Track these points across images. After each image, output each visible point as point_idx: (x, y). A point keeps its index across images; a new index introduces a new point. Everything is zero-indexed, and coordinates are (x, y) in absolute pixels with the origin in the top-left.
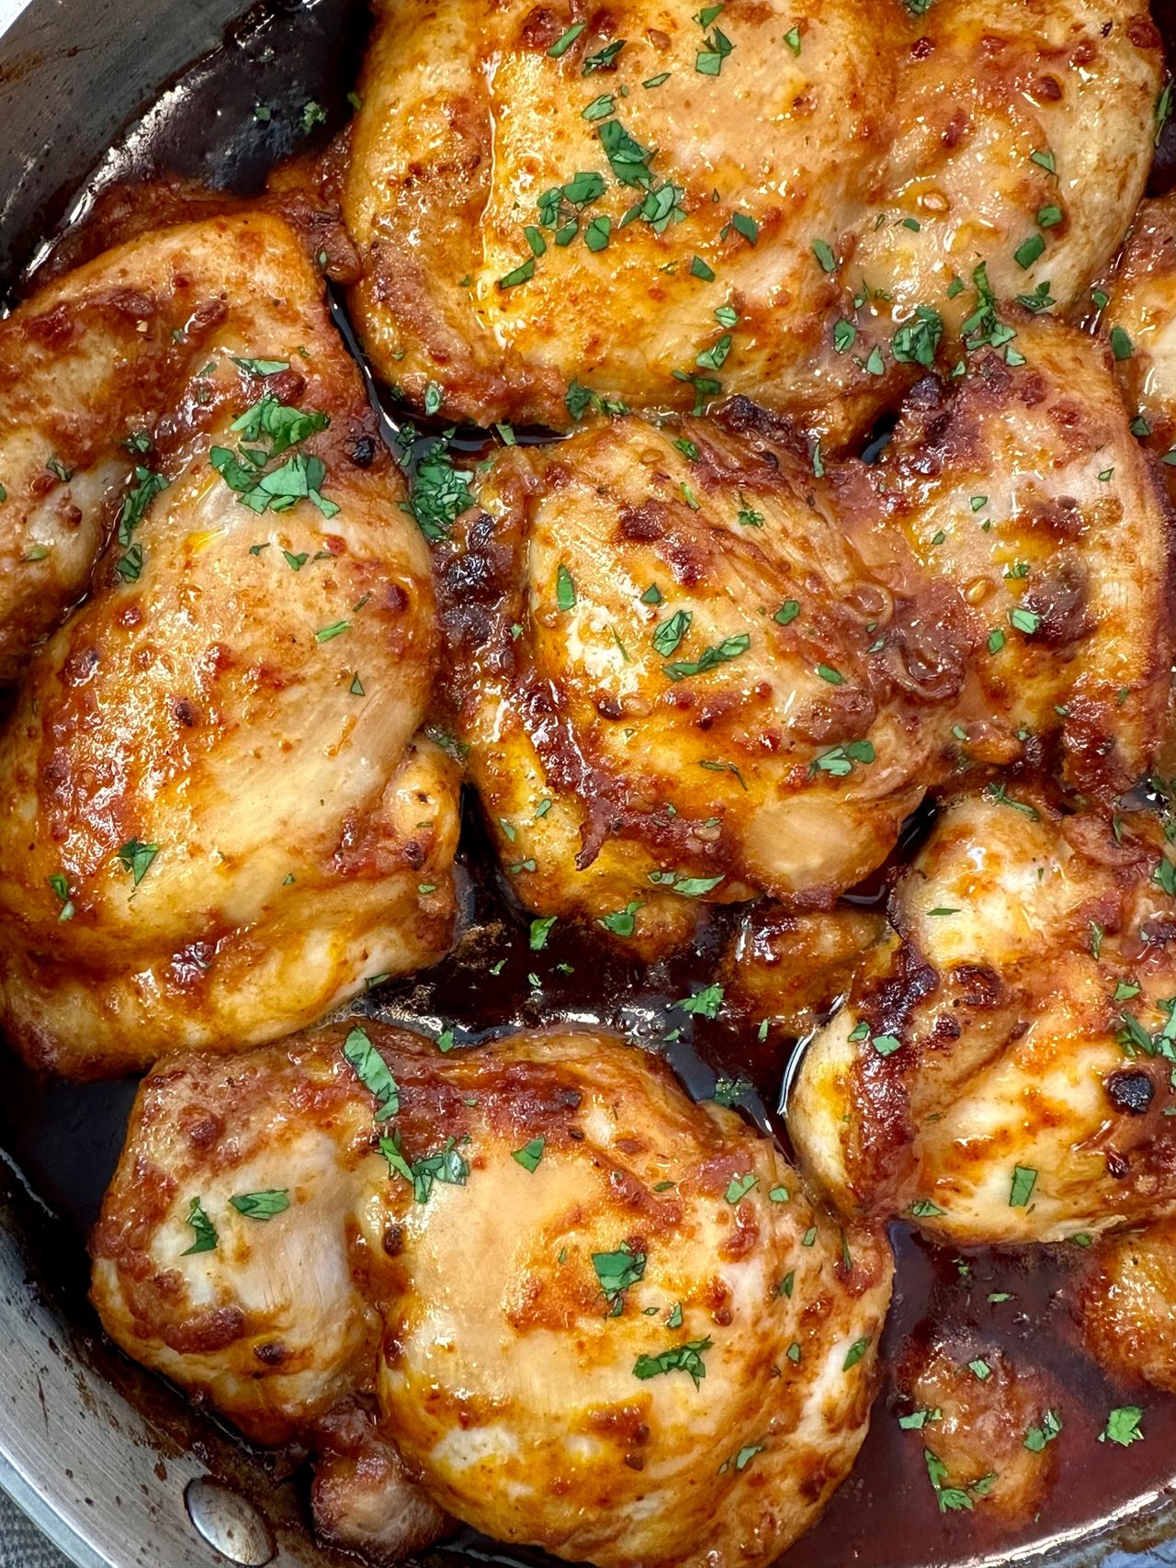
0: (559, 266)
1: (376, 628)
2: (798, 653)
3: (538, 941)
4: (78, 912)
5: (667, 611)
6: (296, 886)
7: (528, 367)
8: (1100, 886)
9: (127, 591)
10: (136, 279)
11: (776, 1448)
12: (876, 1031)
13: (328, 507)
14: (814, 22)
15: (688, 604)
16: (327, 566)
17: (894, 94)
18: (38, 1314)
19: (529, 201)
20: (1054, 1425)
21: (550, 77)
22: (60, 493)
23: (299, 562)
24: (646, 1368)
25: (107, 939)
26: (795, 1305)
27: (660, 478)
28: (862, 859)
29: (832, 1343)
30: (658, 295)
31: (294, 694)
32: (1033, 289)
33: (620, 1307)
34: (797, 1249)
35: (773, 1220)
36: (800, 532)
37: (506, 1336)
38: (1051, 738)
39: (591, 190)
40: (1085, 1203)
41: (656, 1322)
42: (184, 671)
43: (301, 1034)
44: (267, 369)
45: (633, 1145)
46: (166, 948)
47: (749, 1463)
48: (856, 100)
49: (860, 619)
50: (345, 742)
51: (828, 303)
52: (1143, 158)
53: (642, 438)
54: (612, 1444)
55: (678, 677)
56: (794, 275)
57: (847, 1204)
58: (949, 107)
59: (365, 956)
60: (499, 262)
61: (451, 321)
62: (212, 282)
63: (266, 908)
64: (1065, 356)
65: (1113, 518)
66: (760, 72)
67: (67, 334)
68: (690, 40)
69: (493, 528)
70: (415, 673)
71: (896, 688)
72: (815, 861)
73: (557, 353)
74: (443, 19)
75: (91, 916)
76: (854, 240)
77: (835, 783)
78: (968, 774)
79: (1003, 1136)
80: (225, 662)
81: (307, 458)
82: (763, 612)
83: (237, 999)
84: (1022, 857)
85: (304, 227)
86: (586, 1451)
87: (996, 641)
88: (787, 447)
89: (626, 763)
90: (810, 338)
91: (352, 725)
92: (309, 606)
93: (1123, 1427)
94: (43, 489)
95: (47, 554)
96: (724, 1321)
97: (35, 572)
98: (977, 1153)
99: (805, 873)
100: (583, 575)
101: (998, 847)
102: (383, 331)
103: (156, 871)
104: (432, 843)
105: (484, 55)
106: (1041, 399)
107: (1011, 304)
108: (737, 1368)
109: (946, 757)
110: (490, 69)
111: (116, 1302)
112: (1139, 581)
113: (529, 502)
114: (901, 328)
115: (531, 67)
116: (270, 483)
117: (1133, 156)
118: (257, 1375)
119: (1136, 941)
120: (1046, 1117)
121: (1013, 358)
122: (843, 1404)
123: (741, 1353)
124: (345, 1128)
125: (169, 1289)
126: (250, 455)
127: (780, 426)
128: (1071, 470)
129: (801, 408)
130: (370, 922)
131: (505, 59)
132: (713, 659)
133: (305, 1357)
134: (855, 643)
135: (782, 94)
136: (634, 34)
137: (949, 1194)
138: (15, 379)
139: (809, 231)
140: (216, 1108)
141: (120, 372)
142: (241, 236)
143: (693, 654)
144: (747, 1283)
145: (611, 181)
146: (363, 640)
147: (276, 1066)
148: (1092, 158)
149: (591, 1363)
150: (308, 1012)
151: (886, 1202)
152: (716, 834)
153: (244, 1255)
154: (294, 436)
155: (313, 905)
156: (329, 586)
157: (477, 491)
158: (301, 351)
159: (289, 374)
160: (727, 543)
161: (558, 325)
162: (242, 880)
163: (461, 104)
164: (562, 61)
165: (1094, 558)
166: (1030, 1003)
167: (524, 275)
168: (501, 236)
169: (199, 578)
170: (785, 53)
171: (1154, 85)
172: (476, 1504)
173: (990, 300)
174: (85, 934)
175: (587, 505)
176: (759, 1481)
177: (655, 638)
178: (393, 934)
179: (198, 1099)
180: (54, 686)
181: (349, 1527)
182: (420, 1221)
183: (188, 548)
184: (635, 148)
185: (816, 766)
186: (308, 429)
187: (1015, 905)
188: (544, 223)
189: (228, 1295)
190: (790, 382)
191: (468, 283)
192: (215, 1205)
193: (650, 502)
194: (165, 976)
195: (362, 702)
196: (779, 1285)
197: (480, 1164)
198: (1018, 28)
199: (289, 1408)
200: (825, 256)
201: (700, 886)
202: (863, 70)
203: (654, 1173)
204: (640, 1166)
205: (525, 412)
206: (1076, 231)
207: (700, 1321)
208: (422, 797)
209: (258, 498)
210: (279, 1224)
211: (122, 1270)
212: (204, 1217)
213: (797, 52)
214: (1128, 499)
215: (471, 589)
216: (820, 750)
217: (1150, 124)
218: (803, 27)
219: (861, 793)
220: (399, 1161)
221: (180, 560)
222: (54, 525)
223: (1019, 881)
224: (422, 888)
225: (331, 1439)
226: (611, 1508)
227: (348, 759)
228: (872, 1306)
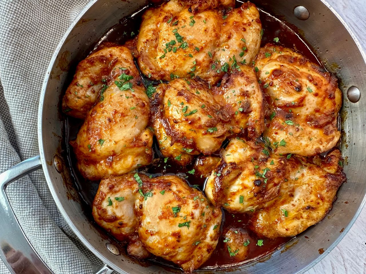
0: (169, 55)
1: (139, 109)
2: (205, 113)
3: (165, 161)
4: (92, 151)
5: (184, 106)
6: (126, 147)
7: (164, 71)
8: (253, 152)
9: (101, 102)
10: (104, 54)
11: (202, 243)
12: (217, 173)
13: (133, 90)
14: (208, 19)
15: (187, 105)
16: (132, 99)
17: (220, 30)
18: (84, 215)
19: (164, 45)
20: (249, 242)
21: (167, 26)
22: (92, 87)
23: (128, 98)
24: (180, 226)
25: (97, 156)
26: (205, 218)
27: (184, 86)
28: (216, 147)
29: (211, 225)
30: (184, 59)
31: (126, 118)
32: (243, 61)
33: (176, 215)
34: (205, 209)
35: (201, 204)
36: (206, 95)
37: (158, 220)
38: (246, 129)
39: (174, 43)
40: (252, 203)
41: (182, 218)
42: (110, 113)
43: (127, 174)
44: (124, 69)
45: (180, 191)
46: (106, 157)
47: (198, 245)
48: (214, 30)
49: (215, 109)
50: (134, 126)
51: (211, 62)
52: (259, 40)
53: (181, 81)
54: (175, 238)
55: (186, 116)
56: (205, 57)
57: (214, 203)
58: (229, 32)
59: (137, 160)
60: (160, 55)
61: (152, 63)
62: (115, 55)
63: (121, 151)
64: (247, 70)
65: (254, 94)
66: (200, 26)
67: (93, 62)
68: (189, 21)
69: (159, 95)
70: (145, 116)
71: (221, 120)
72: (208, 147)
73: (169, 69)
74: (152, 18)
75: (94, 152)
76: (215, 53)
77: (211, 134)
78: (233, 135)
79: (238, 191)
80: (116, 112)
81: (130, 83)
82: (199, 106)
83: (117, 166)
84: (241, 147)
85: (130, 49)
86: (171, 239)
87: (236, 113)
88: (205, 84)
89: (178, 130)
90: (208, 67)
91: (136, 123)
92: (129, 104)
93: (260, 243)
94: (89, 86)
95: (89, 97)
96: (193, 218)
97: (87, 99)
98: (234, 194)
99: (207, 149)
100: (172, 101)
101: (237, 146)
102: (142, 65)
103: (104, 144)
104: (148, 142)
105: (158, 24)
106: (243, 76)
107: (239, 63)
108: (195, 226)
109: (229, 132)
110: (159, 25)
111: (96, 214)
112: (258, 103)
113: (164, 91)
114: (222, 66)
115: (165, 25)
116: (124, 86)
117: (257, 40)
118: (119, 227)
119: (259, 161)
120: (245, 187)
121: (239, 70)
122: (213, 236)
123: (196, 224)
124: (134, 188)
125: (105, 211)
126: (121, 82)
127: (204, 81)
128: (248, 86)
129: (207, 78)
130: (138, 155)
131: (161, 24)
132: (191, 113)
133: (126, 224)
134: (214, 112)
135: (203, 29)
136: (180, 20)
137: (230, 201)
138: (85, 69)
139: (207, 50)
140: (113, 183)
141: (101, 69)
142: (120, 49)
143: (188, 112)
144: (197, 213)
145: (177, 41)
146: (137, 110)
147: (123, 179)
148: (251, 40)
149: (172, 224)
150: (128, 169)
151: (220, 203)
152: (192, 141)
153: (117, 207)
154: (128, 79)
155: (128, 151)
156: (132, 101)
157: (156, 90)
158: (129, 67)
159: (127, 70)
160: (194, 96)
161: (169, 64)
162: (117, 146)
163: (154, 30)
164: (169, 24)
165: (251, 100)
166: (242, 169)
167: (164, 56)
168: (160, 50)
169: (112, 100)
170: (203, 23)
171: (260, 29)
172: (153, 249)
173: (236, 61)
174: (93, 155)
175: (173, 91)
176: (200, 248)
177: (183, 110)
178: (141, 158)
179: (110, 182)
180: (90, 117)
181: (133, 253)
182: (145, 203)
183: (111, 96)
184: (180, 36)
185: (208, 131)
186: (130, 78)
187: (240, 154)
188: (167, 48)
189: (114, 213)
190: (205, 74)
191: (156, 58)
192: (112, 198)
193: (182, 90)
194: (105, 162)
195: (137, 120)
196: (202, 214)
197: (155, 194)
198: (239, 20)
199: (124, 233)
200: (210, 54)
201: (190, 151)
202: (216, 26)
203: (182, 196)
204: (180, 195)
205: (164, 78)
206: (249, 51)
207: (189, 218)
208: (146, 135)
209: (122, 89)
210: (122, 203)
211: (97, 208)
212: (110, 200)
213: (205, 23)
214: (257, 90)
215: (155, 104)
216: (208, 129)
217: (260, 35)
218: (206, 19)
219: (215, 136)
220: (142, 193)
221: (109, 98)
222: (90, 92)
223: (241, 151)
224: (146, 149)
225: (130, 240)
226: (174, 249)
227: (135, 128)
228: (218, 220)
